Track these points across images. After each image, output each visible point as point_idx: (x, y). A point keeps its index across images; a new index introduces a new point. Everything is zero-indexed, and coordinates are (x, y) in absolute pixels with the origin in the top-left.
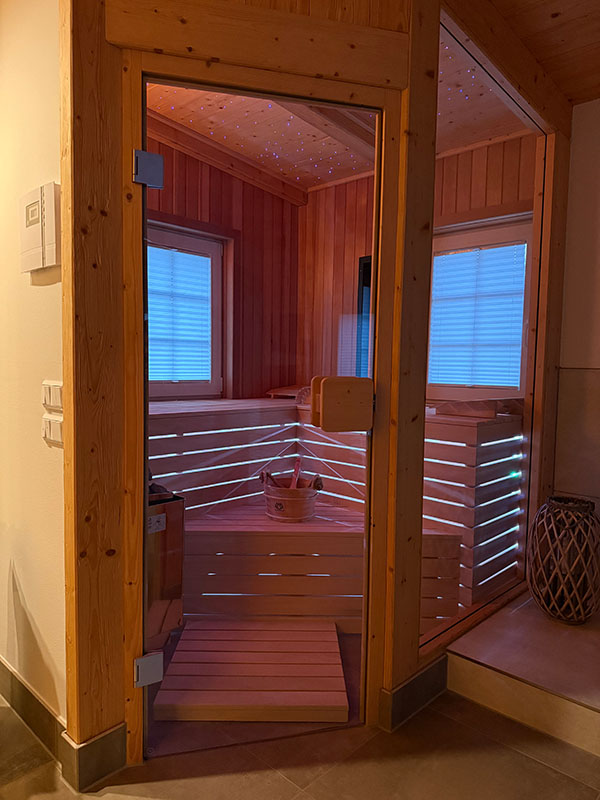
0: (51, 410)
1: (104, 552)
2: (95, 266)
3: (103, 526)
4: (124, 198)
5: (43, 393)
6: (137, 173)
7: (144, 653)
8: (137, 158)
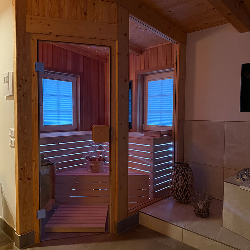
0: (12, 137)
1: (27, 179)
2: (23, 96)
3: (27, 171)
4: (32, 76)
5: (9, 132)
6: (36, 69)
7: (40, 209)
8: (36, 64)
